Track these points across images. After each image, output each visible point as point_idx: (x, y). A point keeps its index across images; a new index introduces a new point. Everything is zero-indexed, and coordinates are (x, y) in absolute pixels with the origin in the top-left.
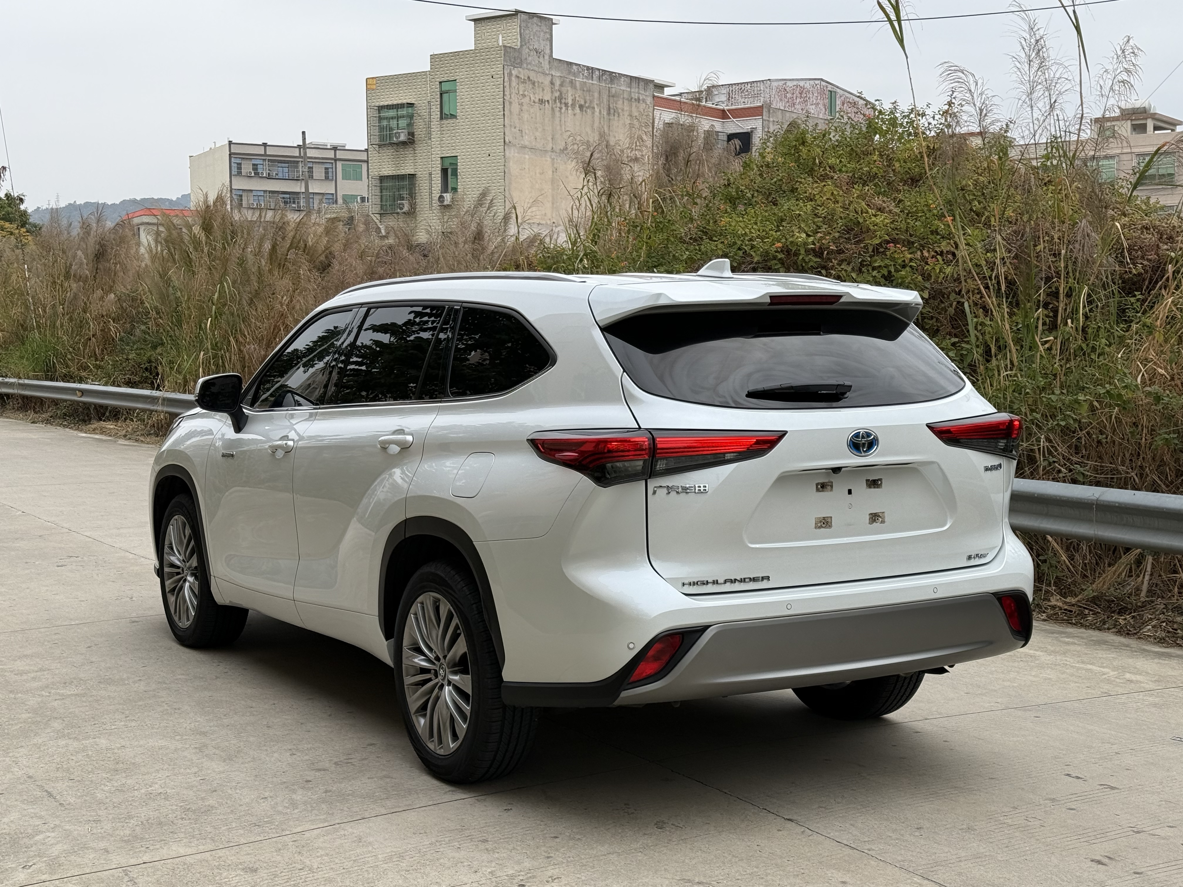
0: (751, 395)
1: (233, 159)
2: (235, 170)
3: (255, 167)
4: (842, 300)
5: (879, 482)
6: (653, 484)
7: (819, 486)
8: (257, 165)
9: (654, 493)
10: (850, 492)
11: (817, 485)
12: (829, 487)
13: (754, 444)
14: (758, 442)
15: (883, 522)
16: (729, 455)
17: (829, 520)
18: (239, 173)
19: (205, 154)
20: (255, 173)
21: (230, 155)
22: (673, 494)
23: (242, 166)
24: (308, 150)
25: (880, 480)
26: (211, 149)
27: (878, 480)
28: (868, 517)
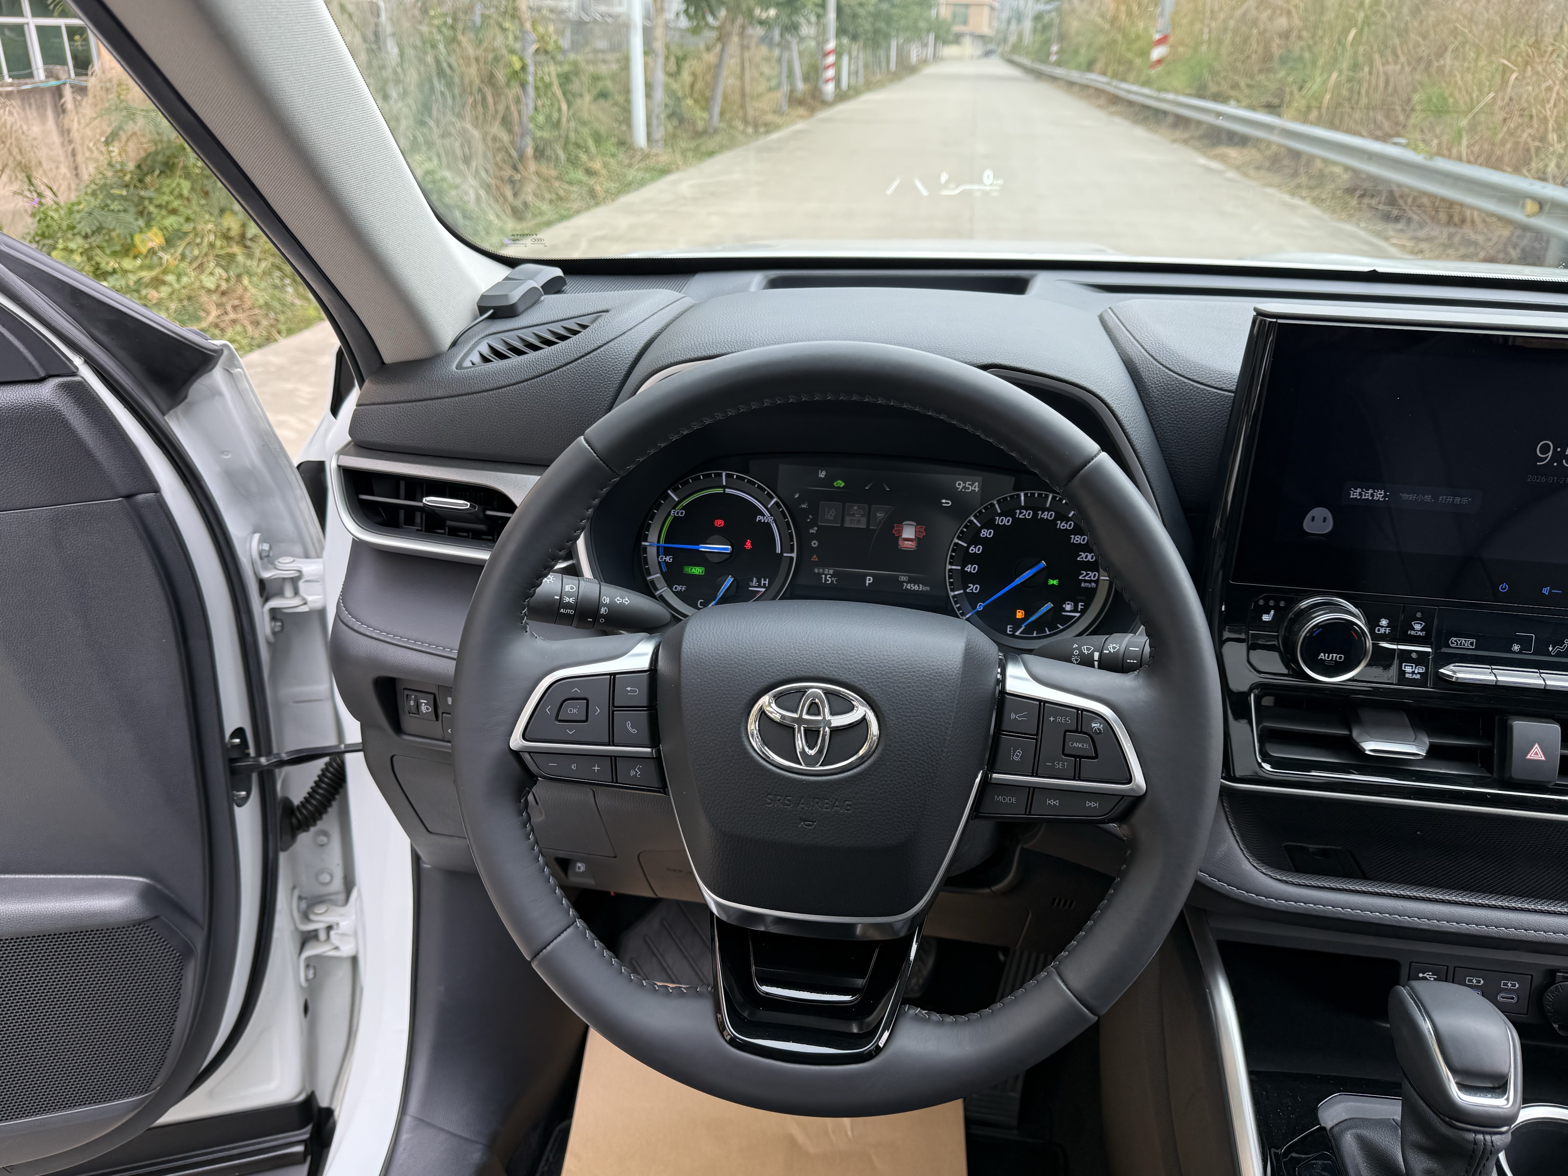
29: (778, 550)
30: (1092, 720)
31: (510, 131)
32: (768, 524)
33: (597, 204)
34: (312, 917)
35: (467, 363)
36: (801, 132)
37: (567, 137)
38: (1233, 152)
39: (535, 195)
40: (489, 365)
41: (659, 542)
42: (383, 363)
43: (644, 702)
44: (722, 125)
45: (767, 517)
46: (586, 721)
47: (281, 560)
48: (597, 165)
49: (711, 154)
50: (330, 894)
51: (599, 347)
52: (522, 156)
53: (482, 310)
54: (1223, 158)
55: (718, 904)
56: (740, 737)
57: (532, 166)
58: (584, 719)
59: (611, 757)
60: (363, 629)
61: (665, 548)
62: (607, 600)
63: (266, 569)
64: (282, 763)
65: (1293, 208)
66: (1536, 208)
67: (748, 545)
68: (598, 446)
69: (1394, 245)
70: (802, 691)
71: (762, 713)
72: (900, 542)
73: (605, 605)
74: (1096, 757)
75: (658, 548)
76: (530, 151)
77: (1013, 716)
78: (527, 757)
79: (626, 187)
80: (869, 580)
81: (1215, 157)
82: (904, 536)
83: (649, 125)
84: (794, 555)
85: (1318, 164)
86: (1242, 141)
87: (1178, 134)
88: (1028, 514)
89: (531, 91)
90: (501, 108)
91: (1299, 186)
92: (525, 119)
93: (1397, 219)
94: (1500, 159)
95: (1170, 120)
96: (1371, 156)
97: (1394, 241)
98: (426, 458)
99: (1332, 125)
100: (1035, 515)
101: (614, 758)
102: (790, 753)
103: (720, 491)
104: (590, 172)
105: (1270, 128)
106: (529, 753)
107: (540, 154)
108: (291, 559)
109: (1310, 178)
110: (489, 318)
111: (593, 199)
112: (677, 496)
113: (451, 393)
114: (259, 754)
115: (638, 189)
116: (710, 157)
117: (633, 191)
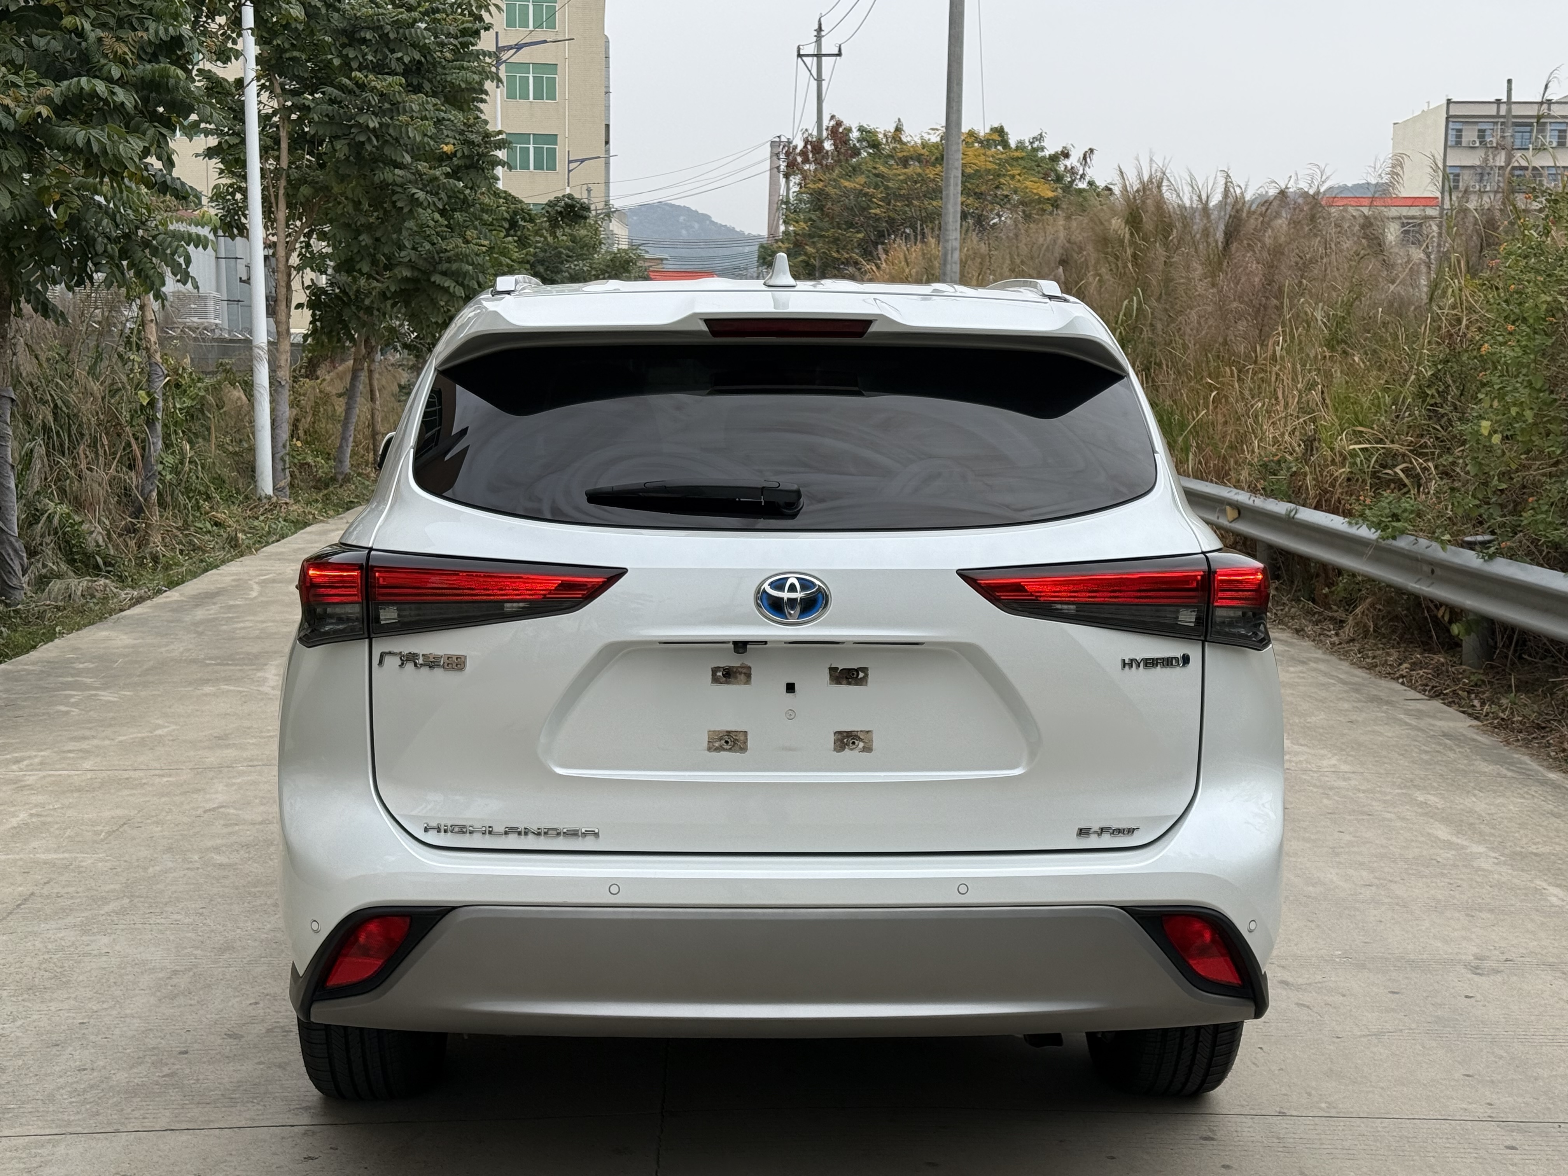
0: (597, 498)
1: (1451, 125)
2: (1452, 139)
3: (1482, 134)
4: (873, 328)
5: (861, 675)
6: (379, 647)
7: (720, 674)
8: (1484, 131)
9: (381, 662)
10: (791, 688)
11: (715, 671)
12: (742, 677)
13: (556, 589)
14: (566, 586)
15: (868, 749)
16: (508, 605)
17: (741, 737)
18: (1458, 143)
19: (1415, 119)
20: (1481, 143)
21: (1447, 118)
22: (410, 666)
23: (1463, 133)
24: (1513, 106)
25: (865, 670)
26: (1423, 111)
27: (857, 670)
28: (832, 738)
37: (188, 482)
39: (163, 544)
48: (223, 516)
57: (158, 512)
66: (1236, 514)
76: (154, 497)
89: (159, 428)
92: (151, 460)
107: (163, 500)
115: (278, 541)
116: (348, 509)
117: (273, 542)
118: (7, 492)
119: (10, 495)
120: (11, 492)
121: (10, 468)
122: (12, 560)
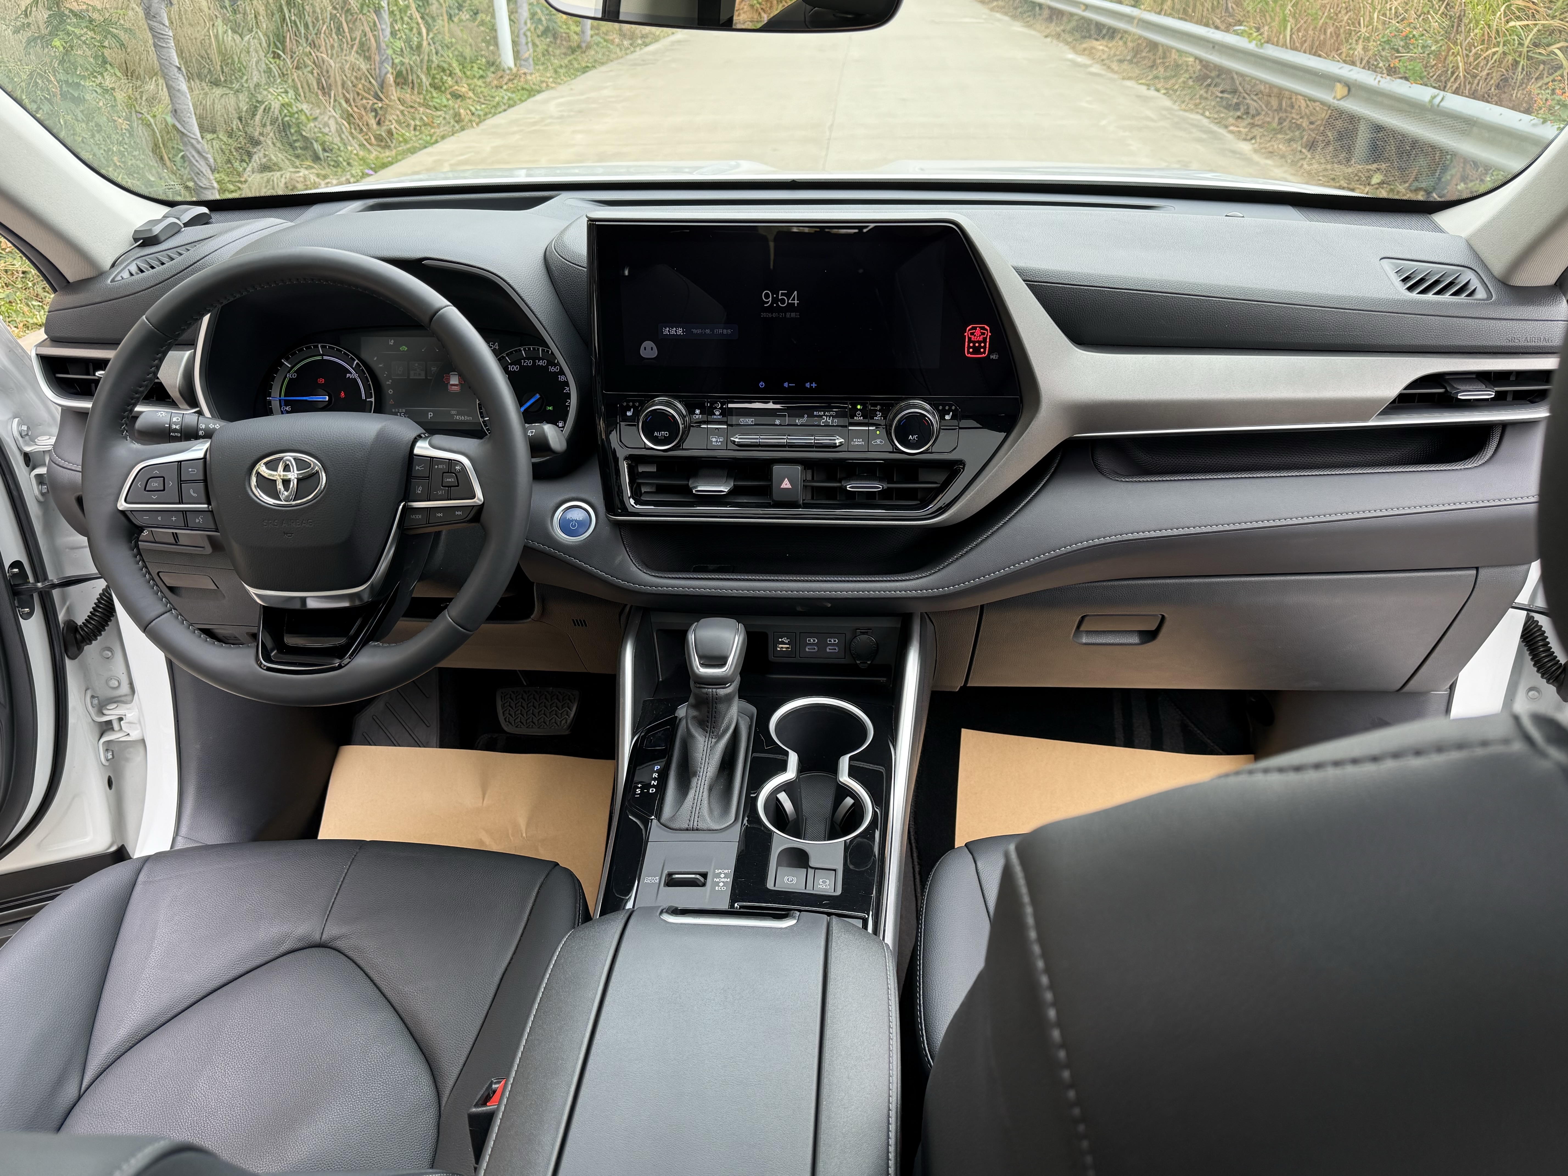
29: (364, 397)
30: (456, 465)
31: (368, 59)
32: (355, 379)
33: (463, 129)
34: (105, 712)
35: (119, 278)
36: (679, 42)
37: (430, 61)
38: (1100, 45)
39: (399, 122)
40: (133, 277)
41: (280, 396)
42: (68, 282)
43: (201, 477)
44: (597, 39)
45: (354, 375)
46: (164, 490)
47: (39, 438)
48: (463, 89)
49: (585, 70)
50: (120, 696)
51: (198, 261)
52: (382, 85)
53: (136, 240)
54: (1090, 53)
55: (258, 595)
56: (245, 488)
57: (395, 93)
58: (162, 489)
59: (183, 511)
60: (66, 464)
61: (285, 400)
62: (204, 426)
63: (28, 445)
64: (54, 586)
65: (1145, 99)
66: (1345, 91)
67: (343, 395)
68: (153, 321)
69: (1231, 132)
70: (281, 459)
71: (258, 474)
72: (449, 387)
73: (202, 429)
74: (458, 486)
75: (280, 401)
76: (391, 79)
77: (417, 468)
78: (128, 514)
79: (495, 109)
80: (430, 415)
81: (1083, 52)
82: (452, 382)
83: (515, 43)
84: (373, 400)
85: (1174, 55)
86: (1111, 33)
87: (1053, 28)
88: (529, 363)
89: (386, 15)
90: (358, 34)
91: (1156, 77)
92: (383, 45)
93: (1237, 107)
94: (1322, 44)
95: (1046, 13)
96: (1214, 45)
97: (1232, 128)
98: (96, 345)
99: (1185, 16)
100: (534, 363)
101: (184, 512)
102: (275, 495)
103: (319, 358)
104: (456, 96)
105: (1129, 19)
106: (131, 511)
107: (402, 80)
108: (48, 437)
109: (1166, 68)
110: (138, 246)
111: (459, 123)
112: (290, 364)
113: (106, 299)
114: (37, 580)
115: (505, 110)
116: (584, 73)
117: (500, 112)
118: (178, 94)
119: (183, 98)
120: (183, 94)
121: (176, 70)
122: (197, 161)
